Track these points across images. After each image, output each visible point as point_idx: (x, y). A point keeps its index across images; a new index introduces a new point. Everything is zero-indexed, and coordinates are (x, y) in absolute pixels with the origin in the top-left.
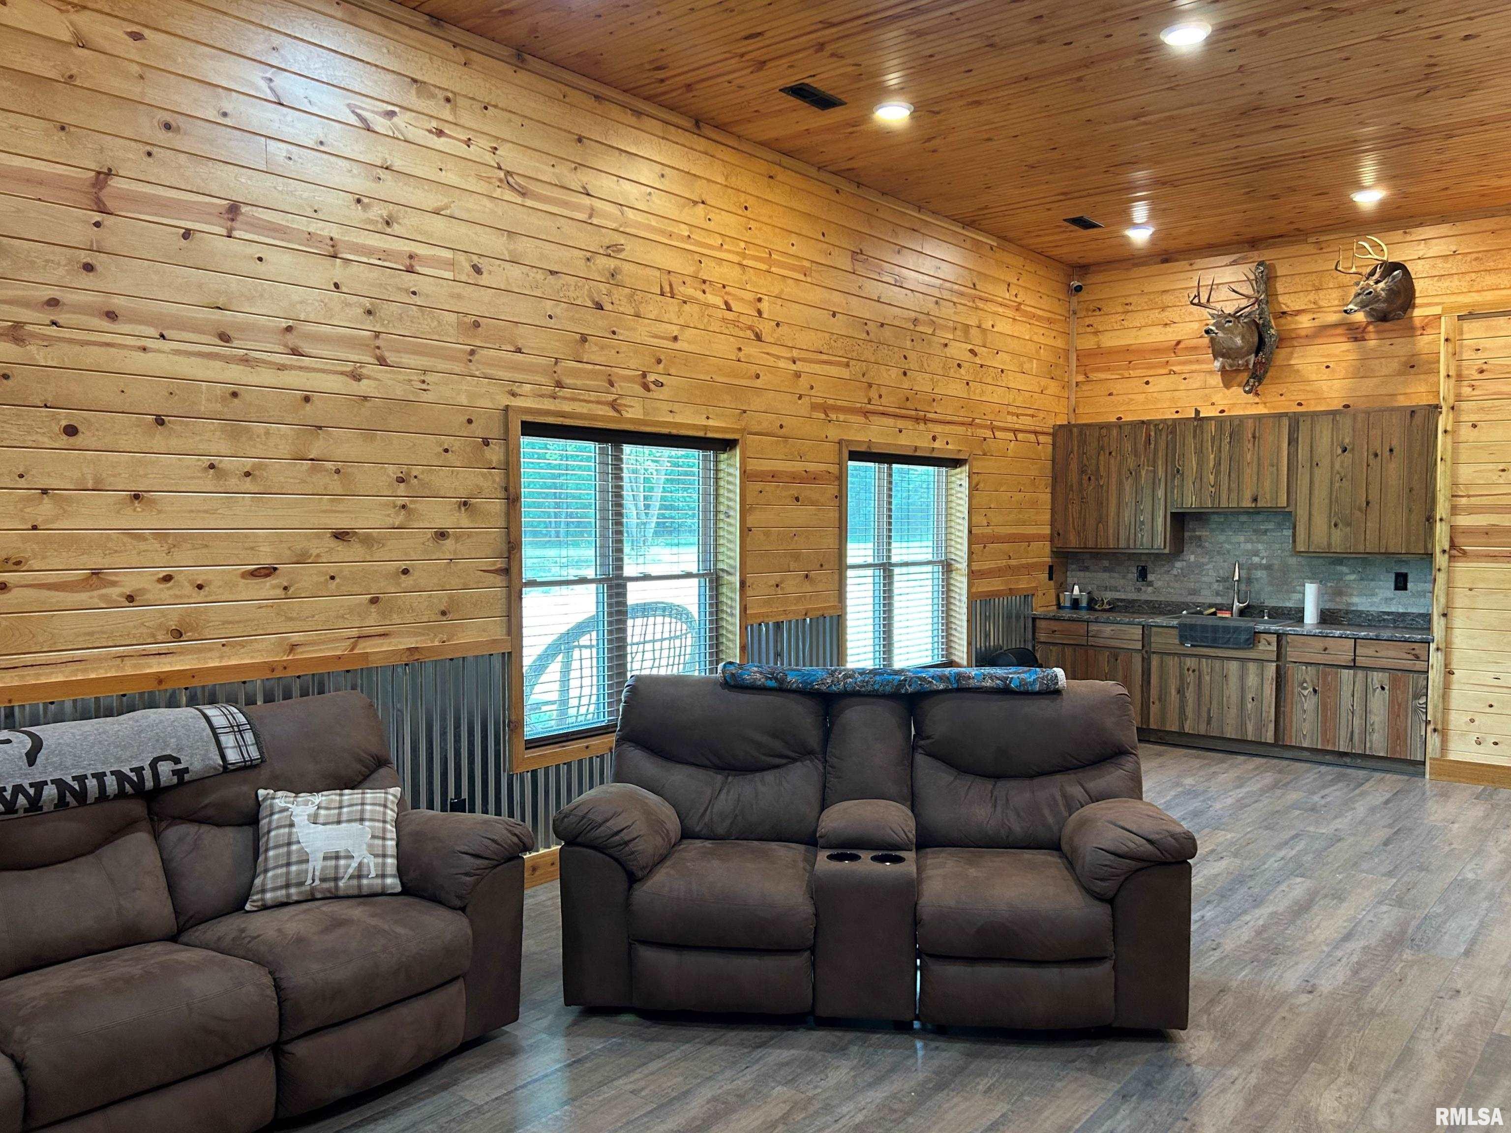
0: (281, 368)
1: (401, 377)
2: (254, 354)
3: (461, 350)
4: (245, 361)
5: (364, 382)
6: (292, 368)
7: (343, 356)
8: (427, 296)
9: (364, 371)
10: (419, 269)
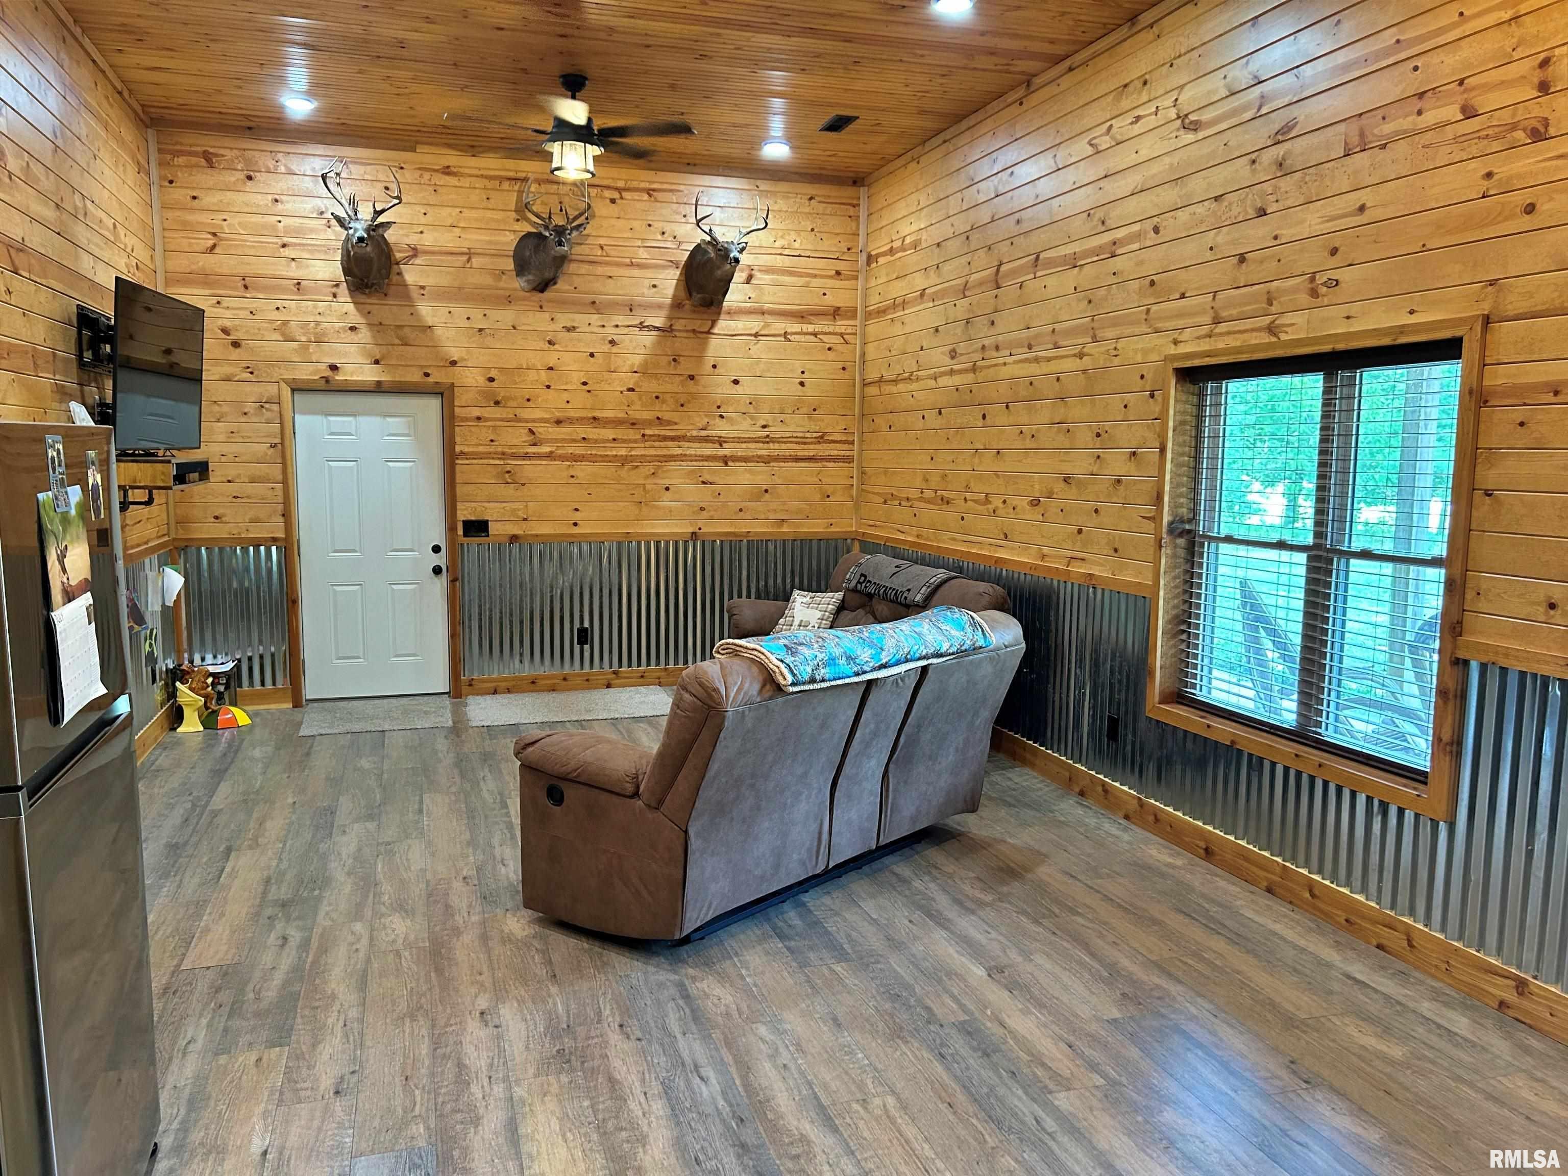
0: (1049, 359)
1: (1103, 349)
2: (1040, 354)
3: (1141, 312)
4: (1037, 360)
5: (1085, 358)
6: (1056, 358)
7: (1075, 342)
8: (1122, 272)
9: (1085, 350)
10: (1119, 252)
